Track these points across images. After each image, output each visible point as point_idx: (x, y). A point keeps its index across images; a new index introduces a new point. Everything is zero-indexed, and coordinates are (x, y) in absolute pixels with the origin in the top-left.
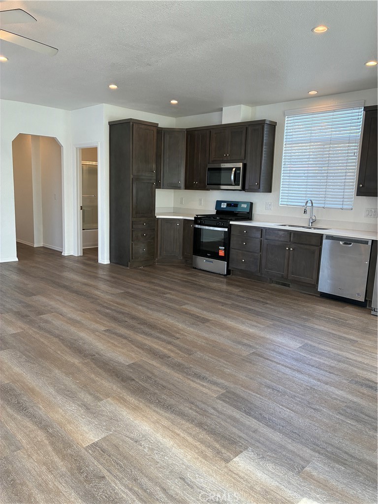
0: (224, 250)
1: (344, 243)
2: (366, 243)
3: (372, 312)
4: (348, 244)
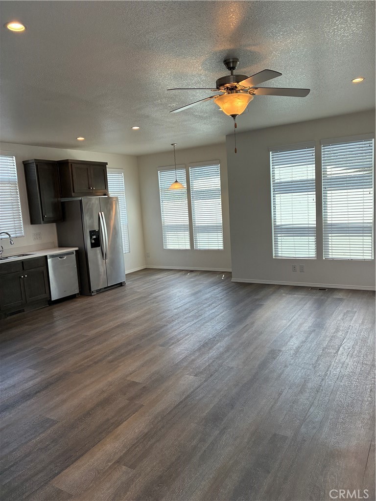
1: (61, 258)
2: (73, 253)
3: (93, 294)
4: (63, 257)
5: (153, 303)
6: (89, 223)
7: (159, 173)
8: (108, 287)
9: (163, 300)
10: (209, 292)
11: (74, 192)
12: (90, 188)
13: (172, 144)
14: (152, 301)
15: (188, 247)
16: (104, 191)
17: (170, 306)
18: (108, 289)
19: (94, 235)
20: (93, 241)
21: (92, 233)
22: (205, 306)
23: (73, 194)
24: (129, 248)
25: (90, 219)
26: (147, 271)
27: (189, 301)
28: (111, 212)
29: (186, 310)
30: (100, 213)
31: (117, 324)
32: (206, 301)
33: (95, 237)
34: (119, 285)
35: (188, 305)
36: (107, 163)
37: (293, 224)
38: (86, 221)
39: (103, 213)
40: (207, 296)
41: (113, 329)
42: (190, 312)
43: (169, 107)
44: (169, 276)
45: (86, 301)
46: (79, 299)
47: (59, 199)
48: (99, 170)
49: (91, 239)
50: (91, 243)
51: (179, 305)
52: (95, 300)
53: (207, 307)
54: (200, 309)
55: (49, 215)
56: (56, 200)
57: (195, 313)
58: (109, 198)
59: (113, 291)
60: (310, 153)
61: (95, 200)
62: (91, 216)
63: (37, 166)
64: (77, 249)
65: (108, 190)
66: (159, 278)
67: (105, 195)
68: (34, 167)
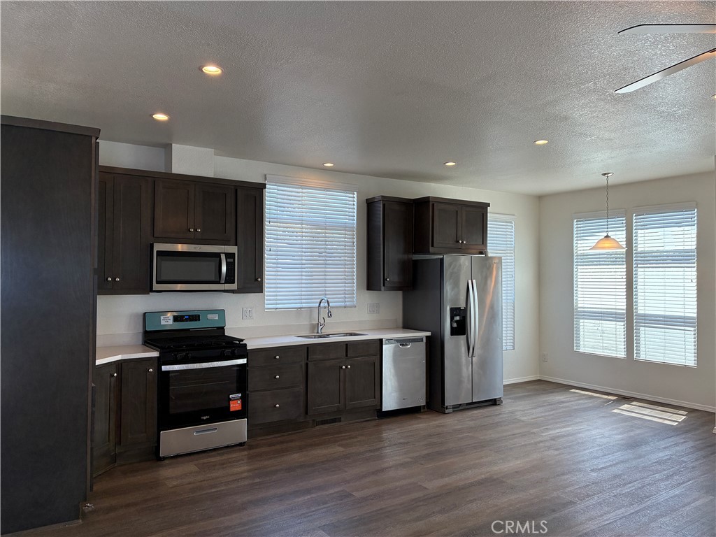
0: (241, 398)
1: (403, 345)
2: (422, 340)
3: (447, 411)
4: (406, 345)
5: (549, 448)
6: (451, 295)
7: (575, 223)
8: (472, 403)
9: (569, 447)
10: (665, 448)
11: (433, 246)
12: (458, 242)
13: (605, 174)
14: (547, 444)
15: (622, 354)
16: (481, 247)
17: (583, 461)
18: (472, 406)
19: (457, 315)
20: (455, 325)
21: (455, 311)
22: (657, 476)
23: (431, 249)
24: (514, 343)
25: (453, 289)
26: (541, 385)
27: (621, 458)
28: (489, 282)
29: (616, 477)
30: (470, 281)
31: (480, 478)
32: (659, 467)
33: (457, 318)
34: (490, 403)
35: (621, 467)
36: (489, 204)
38: (447, 291)
39: (474, 281)
40: (661, 454)
41: (472, 485)
42: (625, 484)
43: (610, 95)
44: (581, 401)
45: (435, 420)
46: (425, 416)
47: (410, 256)
48: (476, 214)
49: (451, 321)
50: (452, 327)
51: (601, 463)
52: (450, 422)
53: (662, 480)
54: (647, 481)
55: (393, 277)
56: (406, 257)
57: (636, 490)
58: (487, 258)
59: (481, 411)
61: (464, 260)
62: (456, 284)
63: (384, 205)
64: (429, 334)
65: (486, 246)
66: (563, 402)
67: (481, 253)
68: (380, 208)
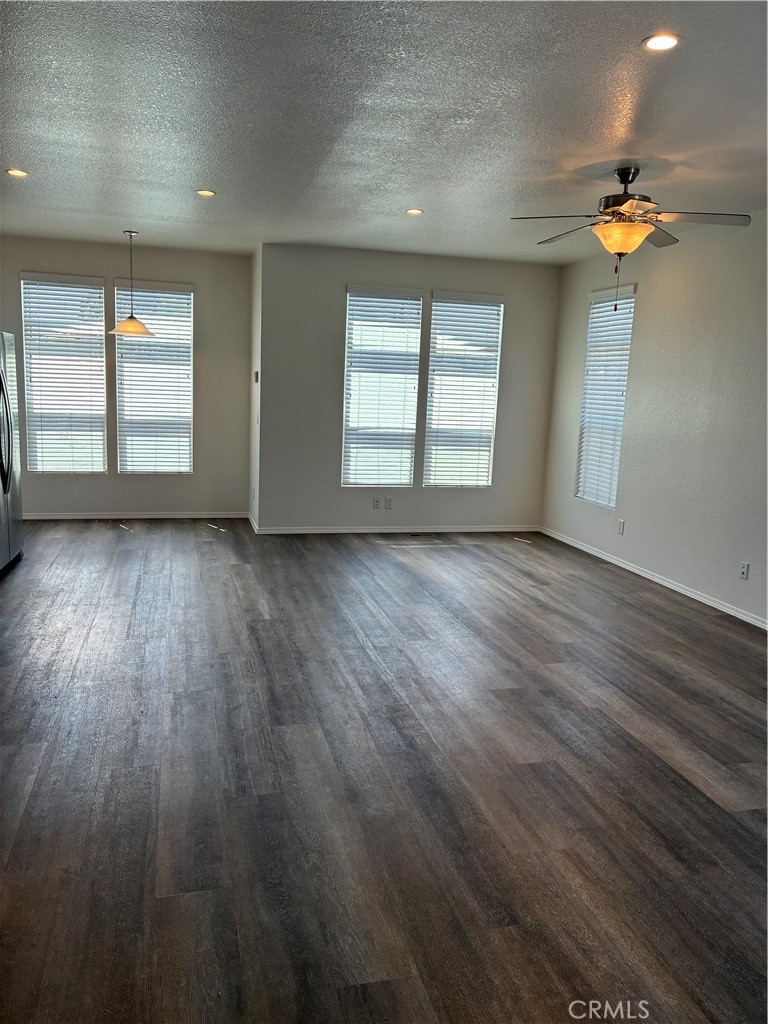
7: (23, 286)
37: (379, 428)
60: (413, 308)
